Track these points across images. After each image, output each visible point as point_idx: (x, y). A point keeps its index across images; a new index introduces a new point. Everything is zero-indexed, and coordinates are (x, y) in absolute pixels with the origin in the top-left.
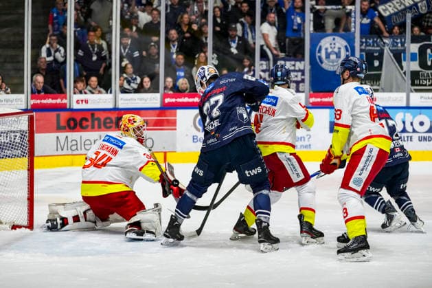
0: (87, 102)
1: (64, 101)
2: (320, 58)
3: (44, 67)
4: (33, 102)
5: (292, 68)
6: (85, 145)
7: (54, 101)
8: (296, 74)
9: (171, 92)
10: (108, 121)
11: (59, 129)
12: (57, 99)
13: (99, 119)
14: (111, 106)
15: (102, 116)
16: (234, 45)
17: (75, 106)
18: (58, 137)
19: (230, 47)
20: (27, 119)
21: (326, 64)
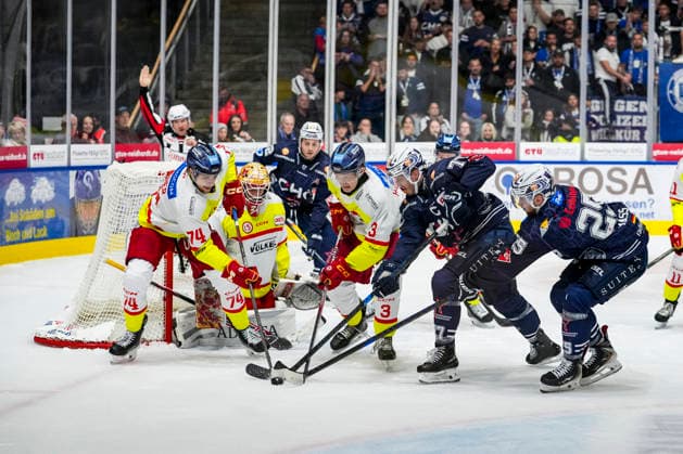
2: (672, 96)
3: (304, 107)
5: (635, 110)
8: (640, 117)
9: (467, 141)
14: (384, 158)
16: (559, 77)
19: (554, 80)
21: (680, 105)
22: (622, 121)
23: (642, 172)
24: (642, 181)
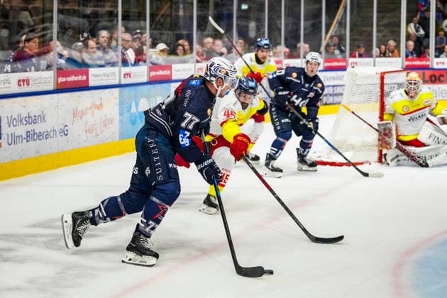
0: (443, 63)
1: (428, 63)
4: (407, 63)
6: (442, 93)
7: (421, 63)
17: (436, 66)
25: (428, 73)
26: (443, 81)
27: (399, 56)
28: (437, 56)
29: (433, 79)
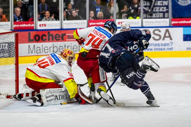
0: (45, 25)
1: (33, 25)
4: (15, 26)
5: (161, 5)
6: (44, 50)
7: (27, 25)
8: (163, 8)
9: (93, 19)
10: (58, 36)
11: (30, 41)
12: (28, 24)
13: (52, 35)
14: (59, 27)
15: (54, 33)
17: (39, 28)
18: (29, 46)
20: (14, 36)
21: (180, 2)
22: (156, 9)
23: (167, 31)
24: (167, 35)
25: (33, 33)
26: (46, 39)
27: (9, 21)
28: (40, 20)
29: (37, 38)
